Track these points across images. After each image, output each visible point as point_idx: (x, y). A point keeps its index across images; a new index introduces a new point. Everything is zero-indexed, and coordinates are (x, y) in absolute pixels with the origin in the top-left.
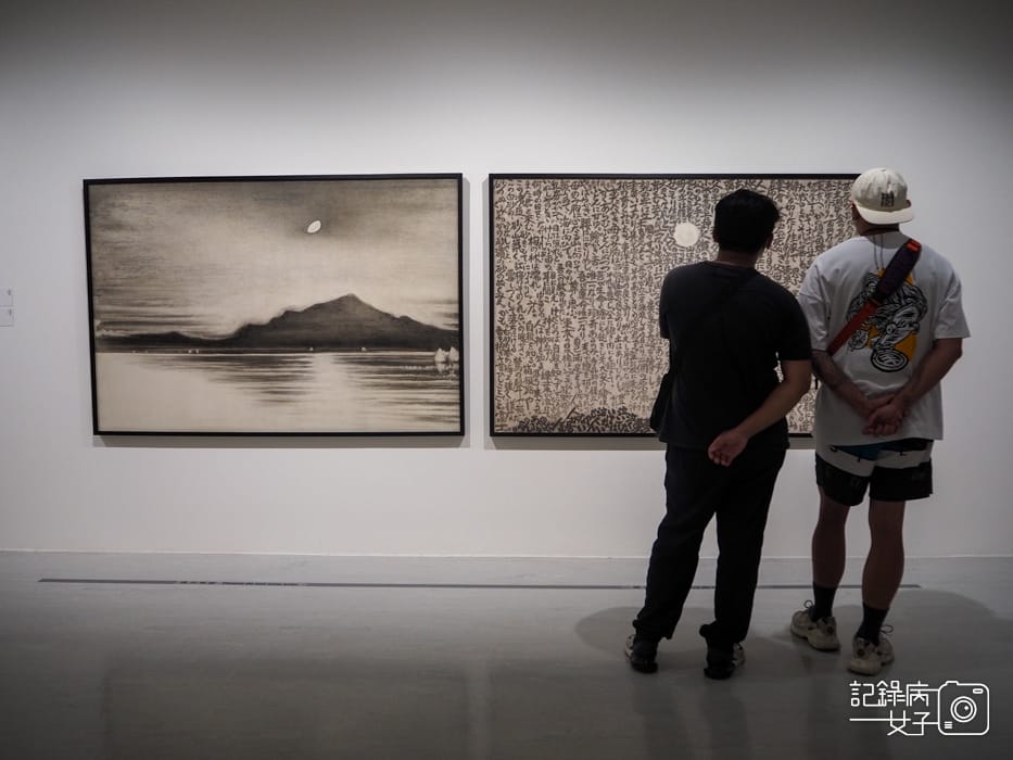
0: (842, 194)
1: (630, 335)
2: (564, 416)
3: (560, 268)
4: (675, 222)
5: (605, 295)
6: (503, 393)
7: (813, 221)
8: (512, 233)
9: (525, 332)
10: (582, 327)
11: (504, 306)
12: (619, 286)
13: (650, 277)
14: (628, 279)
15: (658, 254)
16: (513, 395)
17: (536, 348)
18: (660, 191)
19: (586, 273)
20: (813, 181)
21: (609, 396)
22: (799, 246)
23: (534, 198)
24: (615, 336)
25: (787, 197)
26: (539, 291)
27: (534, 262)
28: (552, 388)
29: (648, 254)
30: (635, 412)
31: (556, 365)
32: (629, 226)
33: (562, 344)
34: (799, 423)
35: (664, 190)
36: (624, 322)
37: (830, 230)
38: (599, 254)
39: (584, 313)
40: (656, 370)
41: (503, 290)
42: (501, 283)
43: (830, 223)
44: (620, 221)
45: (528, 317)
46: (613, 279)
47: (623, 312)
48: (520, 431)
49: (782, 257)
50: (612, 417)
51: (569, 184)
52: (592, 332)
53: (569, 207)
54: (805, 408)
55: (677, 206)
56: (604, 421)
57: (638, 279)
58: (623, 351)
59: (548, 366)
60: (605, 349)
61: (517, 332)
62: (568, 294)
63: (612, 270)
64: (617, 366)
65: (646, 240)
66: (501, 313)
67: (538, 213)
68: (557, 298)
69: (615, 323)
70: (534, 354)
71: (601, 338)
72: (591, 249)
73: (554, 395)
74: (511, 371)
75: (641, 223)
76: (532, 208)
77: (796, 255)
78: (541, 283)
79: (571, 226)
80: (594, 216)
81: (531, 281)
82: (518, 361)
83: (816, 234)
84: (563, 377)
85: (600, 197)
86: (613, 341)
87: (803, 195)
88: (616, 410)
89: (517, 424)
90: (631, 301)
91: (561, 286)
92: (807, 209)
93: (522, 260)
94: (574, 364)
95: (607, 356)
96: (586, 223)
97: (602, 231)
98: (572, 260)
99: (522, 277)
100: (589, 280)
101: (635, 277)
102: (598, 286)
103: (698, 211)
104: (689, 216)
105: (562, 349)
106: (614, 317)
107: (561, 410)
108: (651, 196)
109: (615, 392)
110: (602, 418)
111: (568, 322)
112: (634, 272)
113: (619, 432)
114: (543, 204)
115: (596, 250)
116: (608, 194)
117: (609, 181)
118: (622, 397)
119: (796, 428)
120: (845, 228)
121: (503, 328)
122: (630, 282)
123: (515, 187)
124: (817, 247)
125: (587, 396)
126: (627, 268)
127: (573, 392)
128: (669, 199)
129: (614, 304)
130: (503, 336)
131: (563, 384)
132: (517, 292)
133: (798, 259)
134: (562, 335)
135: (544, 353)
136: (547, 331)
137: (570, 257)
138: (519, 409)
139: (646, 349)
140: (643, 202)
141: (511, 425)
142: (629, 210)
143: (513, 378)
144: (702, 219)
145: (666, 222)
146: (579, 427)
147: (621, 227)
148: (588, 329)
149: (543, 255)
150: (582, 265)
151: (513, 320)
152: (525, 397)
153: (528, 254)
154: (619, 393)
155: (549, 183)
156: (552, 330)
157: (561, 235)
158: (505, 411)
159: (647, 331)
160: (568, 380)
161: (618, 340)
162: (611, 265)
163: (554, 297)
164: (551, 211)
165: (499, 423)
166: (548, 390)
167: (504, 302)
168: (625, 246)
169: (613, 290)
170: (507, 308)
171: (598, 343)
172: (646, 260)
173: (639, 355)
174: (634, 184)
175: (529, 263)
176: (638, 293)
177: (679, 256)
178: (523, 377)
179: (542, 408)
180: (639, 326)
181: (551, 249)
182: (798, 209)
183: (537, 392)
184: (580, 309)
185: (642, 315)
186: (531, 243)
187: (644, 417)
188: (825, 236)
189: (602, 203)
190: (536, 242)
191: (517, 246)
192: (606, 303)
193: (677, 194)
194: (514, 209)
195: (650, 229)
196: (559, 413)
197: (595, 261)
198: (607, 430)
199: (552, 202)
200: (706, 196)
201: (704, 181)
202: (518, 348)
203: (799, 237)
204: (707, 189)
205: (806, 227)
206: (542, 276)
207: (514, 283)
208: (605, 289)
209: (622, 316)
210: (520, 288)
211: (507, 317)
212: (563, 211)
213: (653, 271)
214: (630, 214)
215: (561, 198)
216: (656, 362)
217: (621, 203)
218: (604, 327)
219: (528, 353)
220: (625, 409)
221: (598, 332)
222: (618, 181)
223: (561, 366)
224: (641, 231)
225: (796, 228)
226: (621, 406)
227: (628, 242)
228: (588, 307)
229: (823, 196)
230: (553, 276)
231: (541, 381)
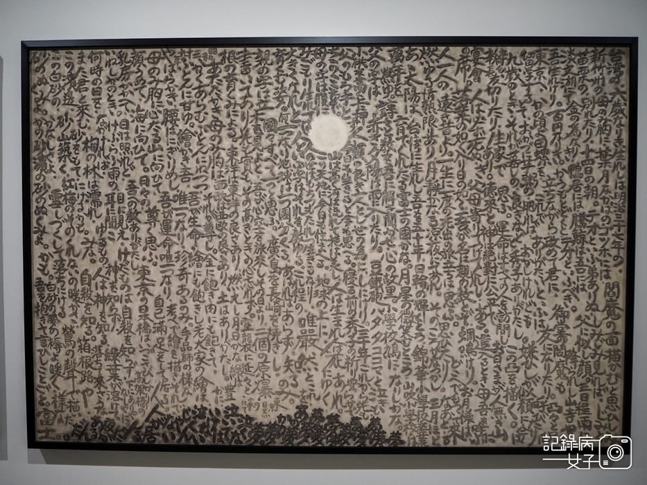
0: (575, 69)
1: (241, 293)
2: (141, 418)
3: (132, 187)
4: (310, 114)
5: (201, 230)
6: (48, 381)
7: (530, 111)
8: (58, 132)
9: (79, 287)
10: (166, 280)
11: (46, 247)
12: (223, 216)
13: (272, 201)
14: (237, 205)
15: (284, 164)
16: (63, 385)
17: (95, 311)
18: (286, 65)
19: (172, 194)
20: (529, 49)
21: (210, 388)
22: (508, 151)
23: (91, 78)
24: (217, 294)
25: (488, 74)
26: (99, 222)
27: (91, 177)
28: (122, 373)
29: (269, 164)
30: (251, 413)
31: (127, 339)
32: (238, 120)
33: (135, 305)
34: (510, 432)
35: (293, 63)
36: (232, 272)
37: (558, 126)
38: (192, 164)
39: (169, 257)
40: (282, 347)
41: (45, 221)
42: (42, 211)
43: (558, 115)
44: (224, 112)
45: (83, 264)
46: (214, 204)
47: (229, 256)
48: (74, 439)
49: (482, 169)
50: (216, 421)
51: (146, 56)
52: (182, 288)
53: (145, 91)
54: (521, 408)
55: (314, 89)
56: (203, 426)
57: (254, 204)
58: (231, 316)
59: (115, 340)
60: (203, 314)
61: (68, 287)
62: (144, 227)
63: (211, 190)
64: (222, 341)
65: (265, 142)
66: (42, 256)
67: (97, 101)
68: (128, 234)
69: (217, 274)
70: (93, 320)
71: (197, 296)
72: (178, 156)
73: (125, 386)
74: (58, 346)
75: (256, 116)
76: (88, 94)
77: (505, 166)
78: (102, 210)
79: (148, 121)
80: (183, 104)
81: (87, 207)
82: (68, 331)
83: (535, 132)
84: (138, 357)
85: (193, 76)
86: (215, 301)
87: (513, 70)
88: (222, 409)
89: (69, 429)
90: (241, 238)
91: (133, 216)
92: (520, 92)
93: (73, 175)
94: (154, 337)
95: (206, 325)
96: (170, 116)
97: (196, 129)
98: (150, 174)
99: (73, 201)
100: (176, 205)
101: (248, 200)
102: (189, 214)
103: (348, 95)
104: (333, 103)
105: (136, 313)
106: (215, 263)
107: (136, 408)
108: (273, 73)
109: (220, 381)
110: (200, 422)
111: (144, 272)
112: (246, 192)
113: (226, 443)
114: (104, 87)
115: (186, 159)
116: (205, 70)
117: (206, 50)
118: (230, 389)
119: (505, 439)
120: (581, 122)
121: (46, 279)
122: (241, 209)
123: (62, 62)
124: (537, 153)
125: (176, 387)
126: (235, 187)
127: (154, 381)
128: (300, 78)
129: (215, 243)
130: (46, 293)
131: (139, 368)
132: (65, 225)
133: (507, 172)
134: (135, 291)
135: (109, 320)
136: (113, 286)
137: (146, 170)
138: (73, 406)
139: (267, 314)
140: (260, 82)
141: (61, 430)
142: (238, 95)
143: (62, 357)
144: (354, 109)
145: (296, 113)
146: (164, 435)
147: (226, 121)
148: (176, 283)
149: (105, 166)
150: (166, 182)
151: (60, 267)
152: (82, 387)
153: (83, 165)
154: (225, 384)
155: (113, 54)
156: (120, 283)
157: (133, 135)
158: (51, 408)
159: (267, 285)
160: (146, 362)
161: (223, 299)
162: (210, 182)
163: (122, 233)
164: (117, 98)
165: (43, 428)
166: (115, 377)
167: (47, 239)
168: (233, 152)
169: (214, 222)
170: (52, 250)
171: (191, 304)
172: (266, 173)
173: (256, 324)
174: (246, 55)
175: (83, 179)
176: (253, 226)
177: (317, 167)
178: (78, 356)
179: (107, 405)
180: (255, 278)
181: (118, 157)
182: (505, 92)
183: (100, 381)
184: (162, 251)
185: (260, 261)
186: (86, 148)
187: (266, 421)
188: (549, 135)
189: (196, 84)
190: (94, 146)
191: (65, 152)
192: (202, 242)
193: (313, 70)
194: (61, 96)
195: (271, 125)
196: (134, 413)
197: (186, 176)
198: (209, 440)
199: (118, 83)
200: (359, 73)
201: (356, 49)
202: (69, 311)
203: (509, 137)
204: (362, 62)
205: (520, 120)
206: (103, 199)
207: (61, 211)
208: (202, 219)
209: (229, 263)
210: (71, 219)
211: (51, 263)
212: (136, 98)
213: (277, 191)
214: (240, 102)
215: (133, 78)
216: (283, 335)
217: (225, 84)
218: (200, 279)
219: (84, 320)
220: (235, 408)
221: (190, 286)
222: (220, 50)
223: (135, 341)
224: (257, 128)
225: (503, 122)
226: (229, 403)
227: (236, 145)
228: (175, 248)
229: (546, 74)
230: (121, 200)
231: (105, 364)
